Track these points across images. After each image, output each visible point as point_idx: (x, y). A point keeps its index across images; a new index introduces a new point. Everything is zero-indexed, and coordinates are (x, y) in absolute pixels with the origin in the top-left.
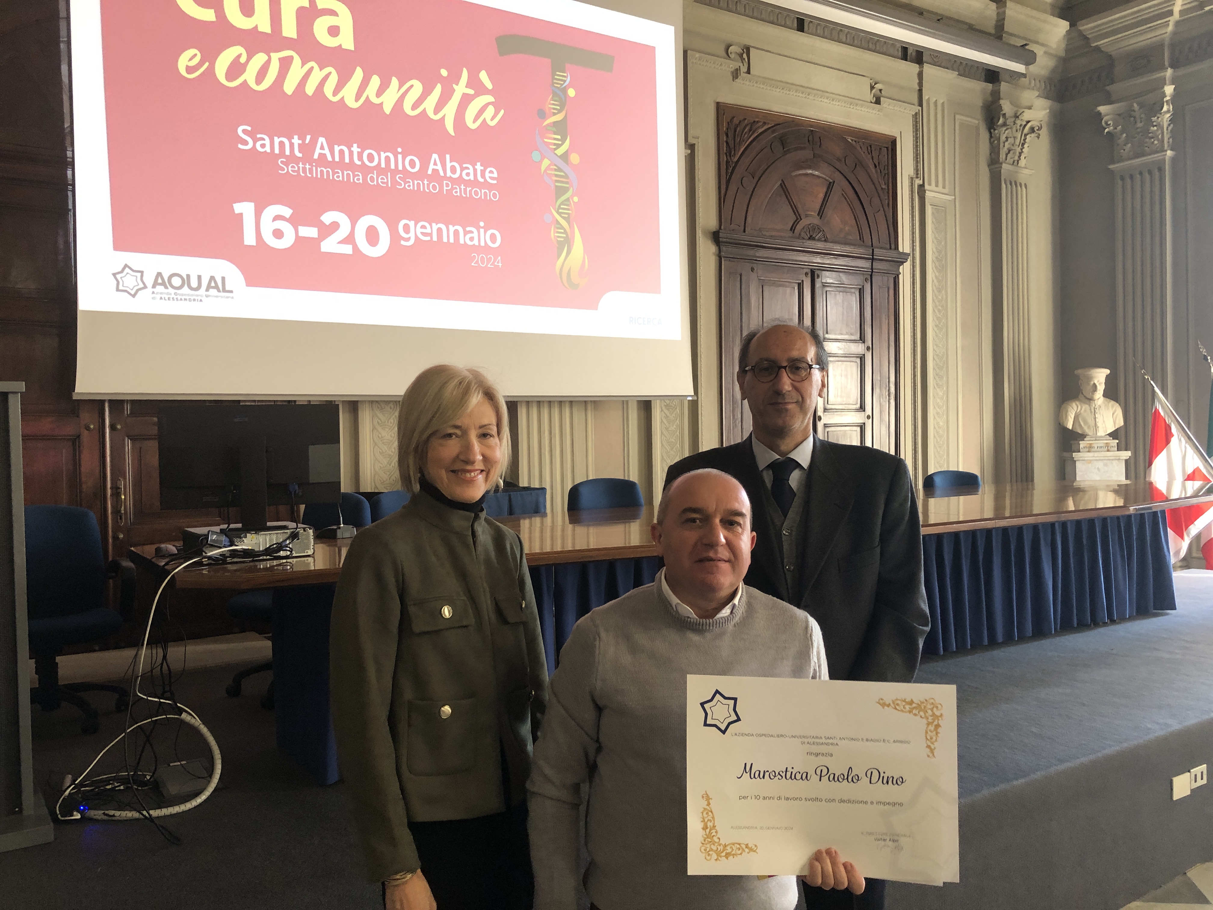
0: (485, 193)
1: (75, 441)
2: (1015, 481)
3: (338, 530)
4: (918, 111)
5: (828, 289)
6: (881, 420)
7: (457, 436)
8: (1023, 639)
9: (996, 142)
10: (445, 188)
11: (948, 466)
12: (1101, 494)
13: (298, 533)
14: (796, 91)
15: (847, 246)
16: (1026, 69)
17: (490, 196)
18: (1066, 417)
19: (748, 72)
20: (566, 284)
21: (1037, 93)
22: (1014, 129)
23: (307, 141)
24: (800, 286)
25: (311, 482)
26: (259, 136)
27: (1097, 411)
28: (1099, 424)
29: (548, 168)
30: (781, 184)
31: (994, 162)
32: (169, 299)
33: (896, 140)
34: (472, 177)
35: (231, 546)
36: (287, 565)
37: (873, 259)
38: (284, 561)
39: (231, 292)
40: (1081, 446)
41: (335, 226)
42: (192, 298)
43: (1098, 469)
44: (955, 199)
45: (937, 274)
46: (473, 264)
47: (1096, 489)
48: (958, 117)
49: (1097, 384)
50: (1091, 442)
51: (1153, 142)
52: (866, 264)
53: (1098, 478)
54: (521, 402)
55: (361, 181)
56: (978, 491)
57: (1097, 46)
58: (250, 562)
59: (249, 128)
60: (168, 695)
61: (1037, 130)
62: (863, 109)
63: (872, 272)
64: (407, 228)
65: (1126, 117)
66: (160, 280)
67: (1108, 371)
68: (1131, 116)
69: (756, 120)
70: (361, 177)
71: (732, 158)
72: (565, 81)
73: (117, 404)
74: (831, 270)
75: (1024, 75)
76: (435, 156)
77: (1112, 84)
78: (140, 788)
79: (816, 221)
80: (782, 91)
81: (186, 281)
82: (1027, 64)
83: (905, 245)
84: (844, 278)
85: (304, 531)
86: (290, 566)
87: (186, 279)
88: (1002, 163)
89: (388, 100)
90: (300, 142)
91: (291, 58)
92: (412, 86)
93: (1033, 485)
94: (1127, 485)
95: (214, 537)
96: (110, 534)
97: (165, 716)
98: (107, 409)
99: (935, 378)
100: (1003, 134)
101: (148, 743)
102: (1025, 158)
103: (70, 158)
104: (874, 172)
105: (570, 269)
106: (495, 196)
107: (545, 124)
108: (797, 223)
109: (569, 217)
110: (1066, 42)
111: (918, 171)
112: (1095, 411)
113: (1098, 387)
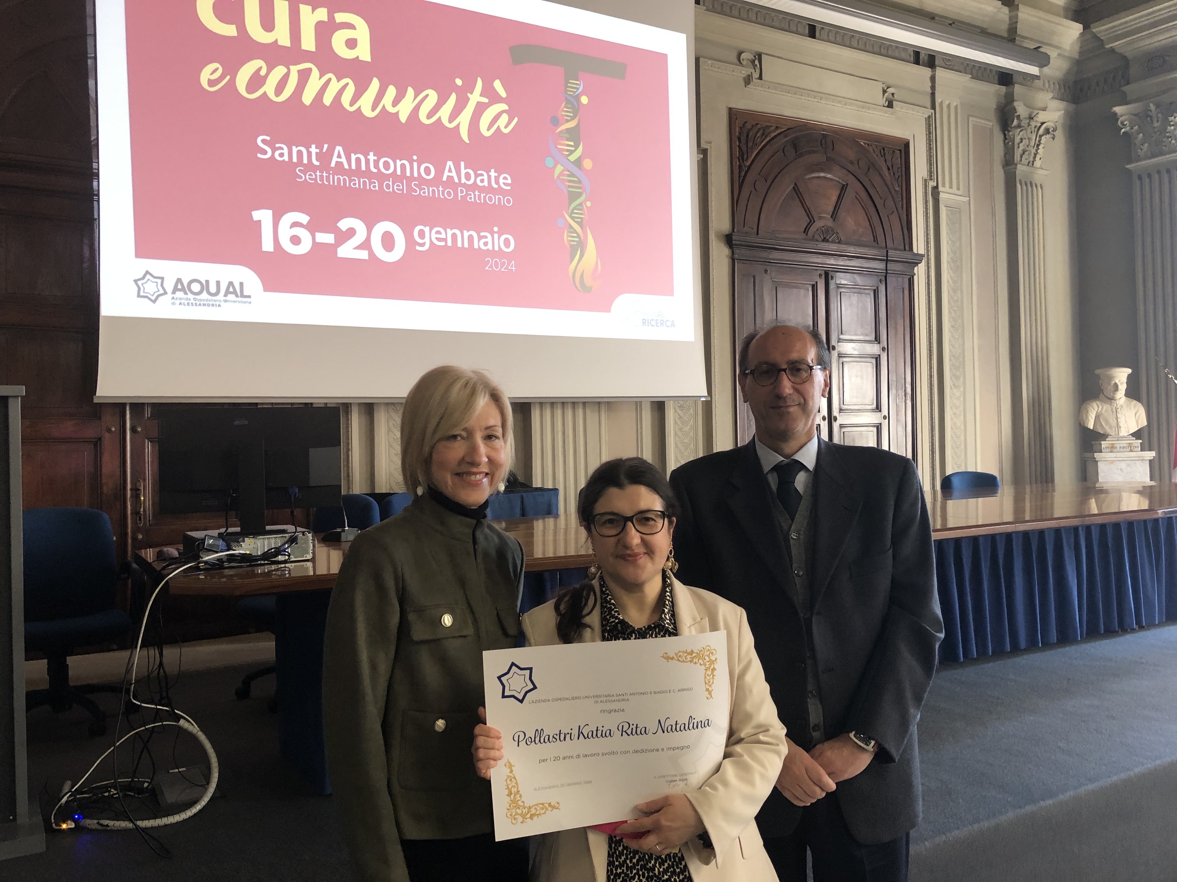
0: (499, 198)
1: (97, 442)
2: (1034, 482)
3: (342, 534)
4: (931, 114)
5: (842, 290)
6: (898, 420)
7: (463, 438)
8: (1047, 645)
9: (1010, 143)
10: (460, 194)
11: (966, 467)
12: (1125, 495)
13: (296, 537)
14: (808, 96)
15: (860, 248)
16: (1040, 72)
17: (504, 201)
18: (1087, 417)
19: (760, 78)
20: (579, 287)
21: (1051, 95)
22: (1029, 131)
23: (324, 150)
24: (814, 288)
25: (311, 485)
26: (277, 145)
27: (1119, 410)
28: (1121, 424)
29: (561, 174)
30: (794, 187)
31: (1009, 162)
32: (188, 304)
33: (909, 142)
34: (486, 184)
35: (228, 550)
36: (286, 570)
37: (887, 260)
38: (283, 565)
39: (249, 297)
40: (1103, 446)
41: (351, 232)
42: (211, 303)
43: (1121, 470)
44: (970, 200)
45: (953, 275)
46: (487, 268)
47: (1119, 491)
48: (971, 119)
49: (1119, 384)
51: (1170, 142)
52: (881, 266)
53: (1120, 479)
54: (535, 403)
55: (377, 188)
56: (997, 493)
57: (1111, 47)
58: (248, 566)
59: (268, 138)
60: (165, 701)
61: (1052, 131)
62: (876, 112)
63: (887, 273)
64: (422, 234)
65: (1143, 117)
66: (179, 286)
67: (1129, 371)
68: (1148, 117)
69: (769, 124)
70: (377, 184)
71: (745, 162)
72: (578, 89)
73: (138, 407)
74: (846, 271)
75: (1037, 77)
76: (450, 163)
77: (1128, 84)
78: (137, 796)
79: (830, 223)
80: (794, 96)
81: (205, 286)
82: (1041, 66)
83: (919, 246)
84: (859, 279)
85: (303, 535)
86: (288, 571)
87: (205, 284)
88: (1016, 165)
89: (404, 110)
90: (318, 151)
91: (311, 69)
92: (427, 95)
93: (1053, 486)
94: (1151, 487)
95: (211, 541)
96: (130, 534)
97: (161, 723)
98: (128, 412)
99: (951, 379)
100: (1018, 135)
101: (145, 750)
102: (1040, 159)
103: (95, 169)
104: (887, 175)
105: (583, 272)
106: (508, 201)
107: (558, 131)
108: (811, 226)
109: (582, 221)
110: (1079, 44)
111: (931, 173)
112: (1116, 411)
113: (1120, 387)
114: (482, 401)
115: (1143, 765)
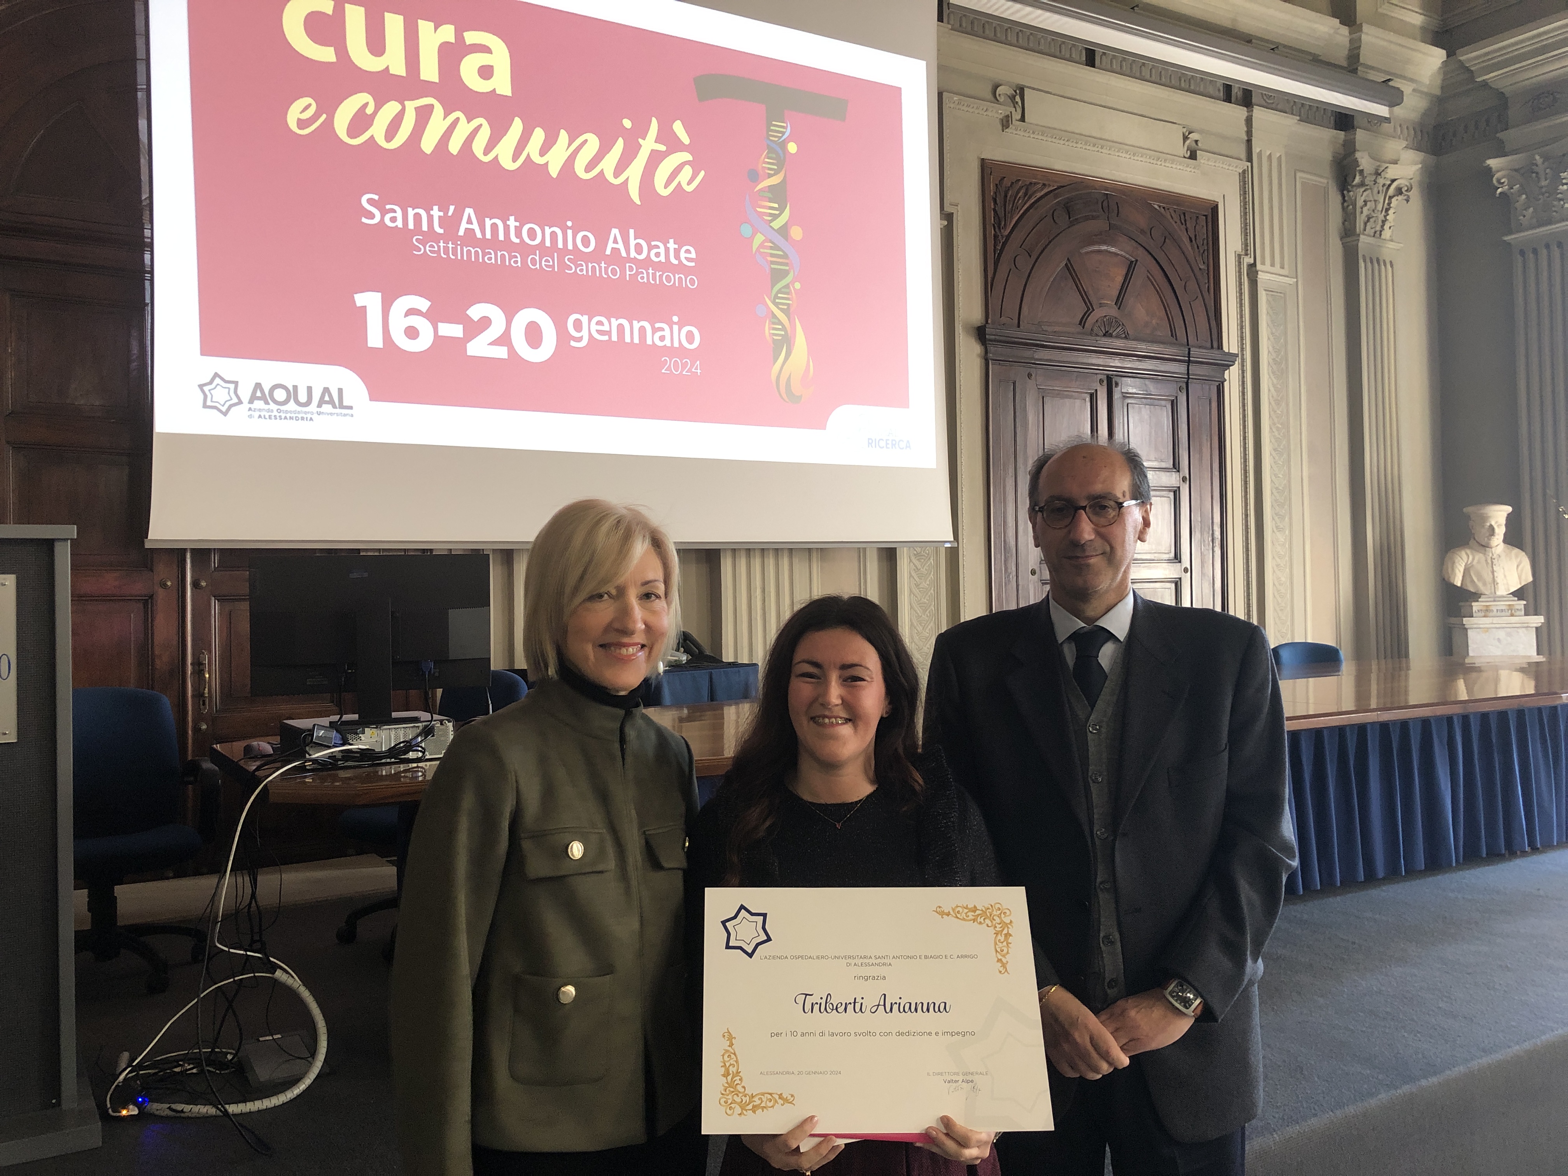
0: (680, 278)
1: (148, 602)
2: (1383, 657)
4: (1246, 168)
5: (1129, 401)
6: (1203, 574)
7: (611, 597)
8: (1412, 873)
9: (1351, 207)
10: (628, 273)
11: (1293, 636)
12: (1504, 674)
13: (433, 727)
14: (1086, 144)
15: (1155, 345)
16: (1391, 112)
17: (686, 282)
18: (1453, 570)
19: (1023, 119)
20: (784, 396)
21: (1404, 144)
22: (1375, 191)
23: (450, 214)
24: (1093, 398)
25: (450, 658)
26: (388, 207)
27: (1495, 562)
28: (1498, 580)
29: (761, 245)
30: (1066, 265)
31: (1348, 233)
32: (270, 417)
33: (1217, 206)
34: (662, 259)
35: (343, 745)
36: (418, 771)
37: (1189, 362)
38: (415, 765)
39: (351, 408)
40: (1475, 609)
41: (485, 322)
42: (300, 416)
43: (1499, 640)
44: (1297, 281)
45: (1275, 381)
46: (663, 371)
47: (1496, 668)
48: (1299, 175)
49: (1495, 527)
50: (1488, 604)
51: (1563, 206)
52: (1181, 368)
53: (1499, 653)
54: (727, 550)
55: (519, 264)
56: (1339, 671)
57: (1484, 80)
58: (370, 766)
59: (376, 197)
60: (257, 946)
61: (1406, 191)
62: (1174, 166)
63: (1189, 378)
64: (578, 325)
65: (1526, 173)
66: (259, 393)
67: (1509, 509)
68: (1532, 172)
69: (1034, 181)
70: (519, 259)
71: (1002, 231)
72: (783, 133)
73: (202, 554)
74: (1134, 376)
75: (1387, 120)
76: (615, 232)
77: (1506, 130)
78: (218, 1072)
79: (1113, 312)
80: (1067, 143)
81: (292, 394)
82: (1391, 105)
83: (1231, 343)
84: (1152, 387)
85: (442, 724)
86: (421, 772)
87: (292, 391)
88: (1359, 236)
89: (555, 161)
90: (441, 214)
91: (432, 106)
92: (586, 141)
93: (1408, 663)
94: (1538, 664)
95: (322, 732)
96: (190, 724)
97: (252, 975)
98: (189, 561)
99: (1273, 519)
100: (1360, 196)
101: (230, 1011)
102: (1390, 228)
103: (148, 238)
104: (1190, 248)
105: (790, 376)
106: (692, 282)
107: (757, 189)
108: (1089, 315)
109: (788, 308)
110: (1441, 77)
111: (1247, 247)
112: (1492, 562)
113: (1497, 530)
114: (640, 548)
115: (1552, 1031)
